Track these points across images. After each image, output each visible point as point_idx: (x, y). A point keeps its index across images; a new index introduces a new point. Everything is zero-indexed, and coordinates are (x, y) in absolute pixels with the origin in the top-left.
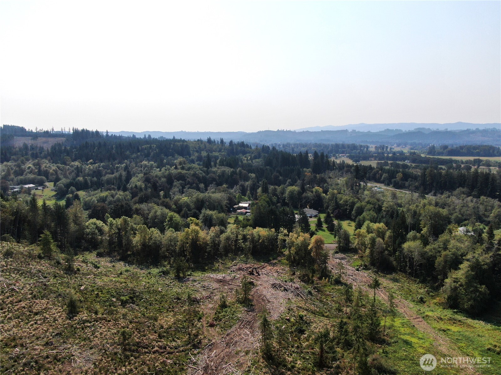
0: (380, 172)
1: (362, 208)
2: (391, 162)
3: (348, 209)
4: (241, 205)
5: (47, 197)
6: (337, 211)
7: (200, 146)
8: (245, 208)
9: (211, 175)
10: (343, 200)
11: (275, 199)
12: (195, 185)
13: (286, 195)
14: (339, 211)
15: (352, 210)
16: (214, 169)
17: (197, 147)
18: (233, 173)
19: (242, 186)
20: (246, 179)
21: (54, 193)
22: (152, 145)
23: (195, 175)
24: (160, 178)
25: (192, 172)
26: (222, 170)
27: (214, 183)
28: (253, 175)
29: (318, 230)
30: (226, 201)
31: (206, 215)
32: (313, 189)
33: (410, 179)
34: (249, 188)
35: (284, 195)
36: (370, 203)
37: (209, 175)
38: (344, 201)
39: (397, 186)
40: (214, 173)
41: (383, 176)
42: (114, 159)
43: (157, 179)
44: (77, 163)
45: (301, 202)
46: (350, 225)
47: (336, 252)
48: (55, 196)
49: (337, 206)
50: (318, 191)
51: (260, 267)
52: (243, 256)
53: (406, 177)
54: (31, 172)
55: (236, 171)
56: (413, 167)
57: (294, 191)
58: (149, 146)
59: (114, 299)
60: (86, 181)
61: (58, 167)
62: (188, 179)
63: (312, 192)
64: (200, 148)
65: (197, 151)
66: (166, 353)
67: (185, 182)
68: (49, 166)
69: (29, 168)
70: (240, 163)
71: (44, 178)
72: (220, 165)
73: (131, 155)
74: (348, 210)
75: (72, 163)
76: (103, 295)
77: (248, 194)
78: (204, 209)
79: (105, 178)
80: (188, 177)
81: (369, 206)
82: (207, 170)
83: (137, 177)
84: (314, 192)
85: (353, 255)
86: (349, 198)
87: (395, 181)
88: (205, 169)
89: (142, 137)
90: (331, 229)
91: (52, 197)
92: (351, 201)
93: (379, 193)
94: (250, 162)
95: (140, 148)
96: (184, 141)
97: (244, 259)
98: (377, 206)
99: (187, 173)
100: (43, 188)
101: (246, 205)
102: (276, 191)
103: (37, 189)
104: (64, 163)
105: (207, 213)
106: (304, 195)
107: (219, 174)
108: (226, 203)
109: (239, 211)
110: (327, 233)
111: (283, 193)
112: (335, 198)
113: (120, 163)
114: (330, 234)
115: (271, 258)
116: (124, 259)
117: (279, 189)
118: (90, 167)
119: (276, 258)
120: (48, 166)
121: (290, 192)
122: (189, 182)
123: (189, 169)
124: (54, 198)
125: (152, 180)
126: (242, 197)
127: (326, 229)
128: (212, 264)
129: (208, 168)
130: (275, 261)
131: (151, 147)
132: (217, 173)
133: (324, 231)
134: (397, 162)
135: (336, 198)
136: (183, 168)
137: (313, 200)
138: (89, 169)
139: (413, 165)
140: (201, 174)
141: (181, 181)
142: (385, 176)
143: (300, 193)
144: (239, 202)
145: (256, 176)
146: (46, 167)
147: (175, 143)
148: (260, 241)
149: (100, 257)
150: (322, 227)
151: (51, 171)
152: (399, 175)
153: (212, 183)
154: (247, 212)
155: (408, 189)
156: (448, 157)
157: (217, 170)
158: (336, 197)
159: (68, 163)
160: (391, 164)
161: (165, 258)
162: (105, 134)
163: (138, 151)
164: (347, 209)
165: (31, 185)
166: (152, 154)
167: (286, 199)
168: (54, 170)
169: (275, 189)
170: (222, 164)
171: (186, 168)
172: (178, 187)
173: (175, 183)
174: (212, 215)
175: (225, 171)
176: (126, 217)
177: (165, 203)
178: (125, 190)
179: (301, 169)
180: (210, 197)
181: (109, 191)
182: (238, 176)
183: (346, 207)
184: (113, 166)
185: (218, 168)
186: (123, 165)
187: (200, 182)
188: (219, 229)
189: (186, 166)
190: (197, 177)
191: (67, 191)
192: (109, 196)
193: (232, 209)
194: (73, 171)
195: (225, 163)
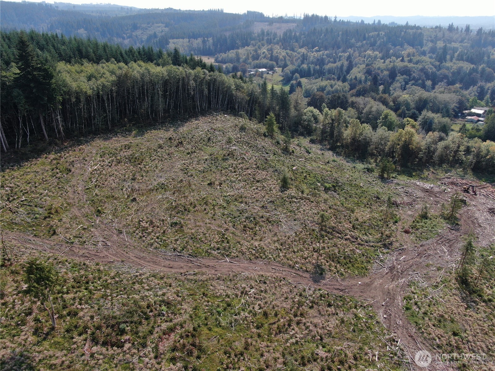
4: (473, 110)
5: (275, 81)
7: (437, 34)
8: (479, 115)
9: (444, 71)
12: (420, 81)
16: (448, 64)
17: (433, 36)
18: (474, 70)
19: (482, 88)
21: (281, 78)
22: (380, 33)
23: (423, 70)
24: (382, 71)
25: (420, 67)
26: (459, 65)
27: (445, 81)
30: (454, 104)
31: (426, 117)
34: (489, 91)
37: (440, 71)
40: (448, 68)
42: (339, 47)
43: (379, 71)
44: (303, 50)
48: (281, 81)
51: (479, 186)
52: (461, 169)
54: (264, 57)
55: (477, 68)
58: (376, 33)
59: (319, 184)
60: (309, 68)
61: (287, 53)
62: (414, 74)
64: (436, 37)
65: (432, 41)
66: (356, 243)
67: (410, 77)
68: (280, 52)
69: (264, 53)
70: (486, 58)
71: (274, 63)
72: (457, 60)
73: (357, 43)
75: (300, 50)
76: (309, 178)
77: (487, 98)
78: (426, 110)
79: (327, 67)
80: (414, 72)
82: (439, 65)
83: (359, 67)
88: (438, 63)
89: (371, 22)
91: (280, 81)
95: (367, 35)
96: (418, 28)
97: (462, 173)
99: (414, 67)
100: (273, 73)
101: (481, 112)
103: (268, 73)
104: (293, 50)
105: (428, 115)
107: (454, 71)
108: (455, 106)
109: (469, 117)
113: (344, 51)
116: (333, 149)
118: (315, 54)
122: (414, 78)
123: (417, 63)
124: (281, 83)
125: (374, 72)
126: (478, 101)
128: (422, 171)
129: (441, 63)
131: (378, 35)
132: (451, 69)
136: (410, 61)
138: (314, 57)
140: (431, 69)
141: (405, 76)
144: (472, 107)
146: (277, 53)
147: (407, 31)
148: (488, 157)
149: (312, 143)
151: (281, 57)
153: (443, 81)
154: (479, 121)
157: (452, 65)
159: (296, 49)
161: (372, 155)
162: (333, 19)
163: (364, 39)
165: (264, 70)
166: (379, 42)
168: (283, 56)
170: (461, 58)
171: (415, 61)
172: (400, 83)
173: (398, 78)
174: (433, 118)
175: (462, 67)
176: (341, 109)
177: (383, 99)
178: (344, 80)
180: (435, 98)
181: (329, 81)
182: (479, 75)
184: (336, 54)
185: (455, 63)
186: (346, 54)
187: (428, 79)
188: (438, 136)
189: (415, 59)
190: (425, 73)
191: (292, 77)
192: (328, 86)
193: (460, 114)
194: (299, 58)
195: (465, 57)
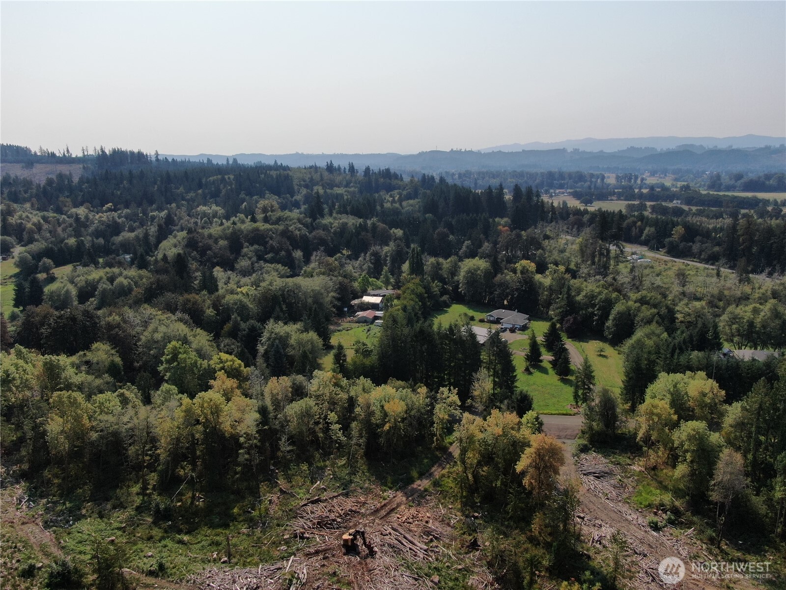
0: (639, 223)
1: (630, 314)
2: (652, 203)
3: (595, 315)
4: (367, 299)
6: (570, 318)
7: (312, 177)
8: (374, 307)
9: (321, 233)
10: (583, 293)
11: (436, 287)
12: (283, 253)
13: (461, 276)
14: (575, 318)
15: (607, 318)
16: (327, 220)
17: (307, 179)
18: (363, 227)
19: (376, 254)
20: (385, 240)
21: (17, 270)
22: (226, 177)
23: (285, 234)
24: (216, 241)
25: (281, 228)
26: (341, 221)
27: (322, 248)
28: (399, 232)
29: (531, 370)
30: (332, 294)
31: (273, 336)
32: (517, 265)
33: (698, 238)
34: (388, 258)
35: (456, 278)
36: (647, 303)
37: (314, 233)
38: (586, 296)
39: (675, 252)
40: (325, 228)
41: (646, 232)
42: (151, 203)
43: (211, 242)
44: (81, 211)
45: (491, 293)
46: (602, 353)
47: (584, 449)
48: (16, 276)
49: (572, 307)
50: (528, 270)
53: (692, 233)
55: (366, 224)
56: (694, 214)
57: (476, 270)
58: (219, 177)
60: (80, 244)
61: (45, 219)
62: (271, 242)
63: (514, 271)
64: (311, 179)
65: (306, 186)
67: (265, 248)
68: (27, 217)
70: (378, 208)
72: (337, 213)
73: (187, 193)
74: (596, 318)
75: (74, 210)
77: (386, 272)
78: (272, 320)
79: (118, 239)
80: (271, 238)
81: (646, 312)
82: (312, 224)
83: (175, 237)
84: (519, 272)
85: (628, 461)
86: (597, 290)
87: (671, 243)
88: (309, 220)
90: (562, 367)
91: (11, 277)
92: (603, 296)
93: (646, 268)
94: (397, 205)
95: (204, 181)
96: (287, 168)
97: (344, 473)
98: (663, 311)
99: (271, 230)
101: (377, 300)
102: (441, 269)
104: (59, 211)
105: (277, 330)
106: (499, 277)
107: (335, 231)
108: (334, 297)
109: (360, 314)
110: (552, 378)
111: (454, 272)
112: (566, 290)
113: (160, 209)
114: (559, 383)
115: (415, 474)
117: (446, 264)
118: (101, 217)
119: (428, 471)
120: (24, 215)
121: (469, 272)
122: (272, 248)
123: (279, 220)
124: (13, 279)
125: (200, 244)
126: (370, 280)
127: (548, 366)
128: (255, 493)
129: (315, 220)
130: (425, 483)
131: (223, 179)
132: (331, 228)
133: (544, 371)
134: (664, 204)
135: (569, 289)
136: (266, 220)
137: (517, 290)
138: (100, 221)
139: (694, 208)
140: (296, 229)
141: (256, 246)
142: (649, 231)
143: (490, 275)
144: (365, 292)
145: (404, 233)
146: (20, 218)
147: (268, 172)
148: (387, 427)
150: (541, 361)
151: (29, 225)
152: (679, 231)
153: (319, 249)
154: (376, 318)
155: (699, 258)
156: (750, 195)
157: (332, 221)
158: (569, 287)
159: (65, 209)
160: (653, 207)
163: (200, 186)
164: (593, 314)
166: (223, 192)
167: (461, 285)
168: (34, 224)
169: (438, 264)
170: (343, 211)
171: (274, 218)
172: (250, 258)
173: (245, 250)
174: (288, 336)
175: (346, 224)
178: (143, 265)
179: (491, 220)
180: (299, 287)
181: (107, 269)
182: (370, 235)
183: (590, 310)
185: (335, 218)
186: (164, 213)
187: (296, 247)
188: (289, 384)
189: (274, 216)
190: (289, 238)
191: (37, 267)
192: (105, 279)
193: (346, 309)
194: (71, 225)
195: (348, 208)
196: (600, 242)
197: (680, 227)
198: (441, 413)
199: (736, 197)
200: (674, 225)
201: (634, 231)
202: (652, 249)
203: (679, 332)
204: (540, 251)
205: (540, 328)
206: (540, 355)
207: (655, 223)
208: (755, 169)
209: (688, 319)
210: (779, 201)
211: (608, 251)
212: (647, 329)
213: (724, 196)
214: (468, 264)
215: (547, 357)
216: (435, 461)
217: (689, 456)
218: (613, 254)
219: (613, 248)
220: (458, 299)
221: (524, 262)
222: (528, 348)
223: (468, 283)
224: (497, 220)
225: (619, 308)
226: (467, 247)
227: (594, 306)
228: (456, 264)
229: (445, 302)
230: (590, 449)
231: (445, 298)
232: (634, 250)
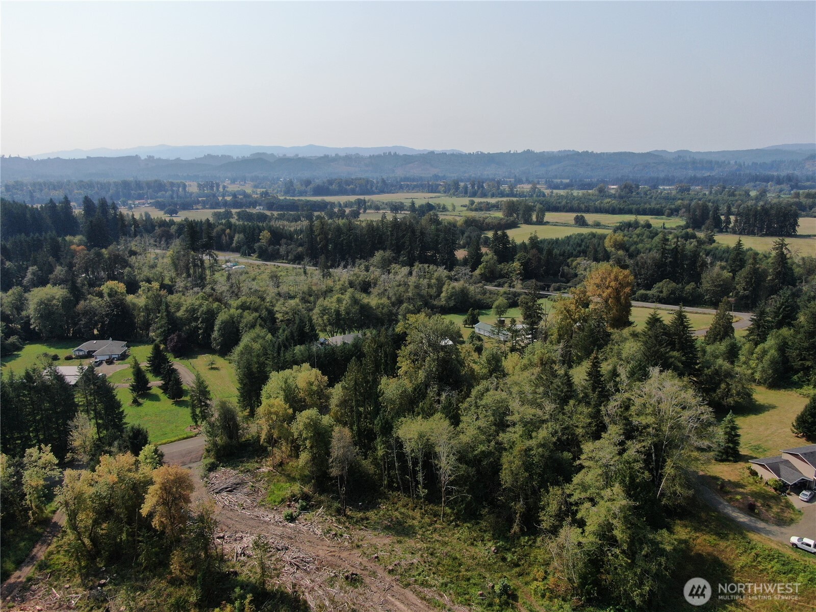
0: (228, 231)
1: (233, 322)
2: (238, 210)
3: (200, 328)
6: (174, 336)
10: (183, 308)
13: (31, 310)
14: (179, 336)
15: (212, 330)
29: (140, 400)
32: (102, 287)
33: (283, 241)
35: (24, 313)
36: (248, 308)
38: (186, 311)
39: (266, 255)
41: (236, 238)
45: (75, 324)
46: (213, 366)
47: (212, 468)
49: (174, 324)
50: (116, 292)
53: (277, 236)
56: (276, 219)
57: (50, 300)
63: (100, 295)
74: (201, 331)
81: (249, 317)
84: (106, 295)
85: (256, 465)
86: (198, 303)
87: (260, 247)
90: (174, 389)
92: (204, 308)
93: (241, 274)
98: (264, 313)
106: (82, 304)
110: (166, 403)
111: (19, 305)
112: (164, 307)
114: (174, 407)
117: (7, 298)
119: (27, 556)
121: (41, 303)
127: (159, 392)
130: (28, 571)
133: (155, 398)
134: (248, 210)
135: (167, 306)
137: (107, 315)
139: (276, 213)
142: (238, 238)
143: (69, 304)
150: (150, 388)
152: (265, 235)
155: (287, 260)
156: (318, 199)
158: (166, 304)
160: (238, 214)
164: (197, 328)
167: (32, 321)
179: (60, 239)
183: (194, 324)
196: (192, 253)
197: (266, 232)
198: (32, 479)
199: (308, 201)
200: (261, 230)
201: (224, 239)
202: (244, 255)
203: (281, 331)
204: (127, 269)
205: (142, 354)
206: (147, 382)
207: (243, 230)
208: (320, 176)
209: (287, 317)
210: (342, 203)
211: (202, 261)
212: (253, 333)
213: (299, 200)
214: (37, 296)
215: (155, 383)
216: (36, 539)
217: (308, 443)
218: (207, 264)
219: (206, 258)
220: (31, 337)
221: (111, 284)
222: (132, 378)
223: (41, 316)
224: (68, 238)
225: (222, 317)
226: (33, 274)
227: (196, 319)
228: (21, 296)
229: (13, 344)
230: (218, 466)
231: (13, 339)
232: (227, 258)
